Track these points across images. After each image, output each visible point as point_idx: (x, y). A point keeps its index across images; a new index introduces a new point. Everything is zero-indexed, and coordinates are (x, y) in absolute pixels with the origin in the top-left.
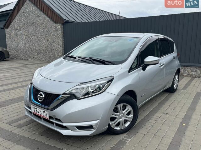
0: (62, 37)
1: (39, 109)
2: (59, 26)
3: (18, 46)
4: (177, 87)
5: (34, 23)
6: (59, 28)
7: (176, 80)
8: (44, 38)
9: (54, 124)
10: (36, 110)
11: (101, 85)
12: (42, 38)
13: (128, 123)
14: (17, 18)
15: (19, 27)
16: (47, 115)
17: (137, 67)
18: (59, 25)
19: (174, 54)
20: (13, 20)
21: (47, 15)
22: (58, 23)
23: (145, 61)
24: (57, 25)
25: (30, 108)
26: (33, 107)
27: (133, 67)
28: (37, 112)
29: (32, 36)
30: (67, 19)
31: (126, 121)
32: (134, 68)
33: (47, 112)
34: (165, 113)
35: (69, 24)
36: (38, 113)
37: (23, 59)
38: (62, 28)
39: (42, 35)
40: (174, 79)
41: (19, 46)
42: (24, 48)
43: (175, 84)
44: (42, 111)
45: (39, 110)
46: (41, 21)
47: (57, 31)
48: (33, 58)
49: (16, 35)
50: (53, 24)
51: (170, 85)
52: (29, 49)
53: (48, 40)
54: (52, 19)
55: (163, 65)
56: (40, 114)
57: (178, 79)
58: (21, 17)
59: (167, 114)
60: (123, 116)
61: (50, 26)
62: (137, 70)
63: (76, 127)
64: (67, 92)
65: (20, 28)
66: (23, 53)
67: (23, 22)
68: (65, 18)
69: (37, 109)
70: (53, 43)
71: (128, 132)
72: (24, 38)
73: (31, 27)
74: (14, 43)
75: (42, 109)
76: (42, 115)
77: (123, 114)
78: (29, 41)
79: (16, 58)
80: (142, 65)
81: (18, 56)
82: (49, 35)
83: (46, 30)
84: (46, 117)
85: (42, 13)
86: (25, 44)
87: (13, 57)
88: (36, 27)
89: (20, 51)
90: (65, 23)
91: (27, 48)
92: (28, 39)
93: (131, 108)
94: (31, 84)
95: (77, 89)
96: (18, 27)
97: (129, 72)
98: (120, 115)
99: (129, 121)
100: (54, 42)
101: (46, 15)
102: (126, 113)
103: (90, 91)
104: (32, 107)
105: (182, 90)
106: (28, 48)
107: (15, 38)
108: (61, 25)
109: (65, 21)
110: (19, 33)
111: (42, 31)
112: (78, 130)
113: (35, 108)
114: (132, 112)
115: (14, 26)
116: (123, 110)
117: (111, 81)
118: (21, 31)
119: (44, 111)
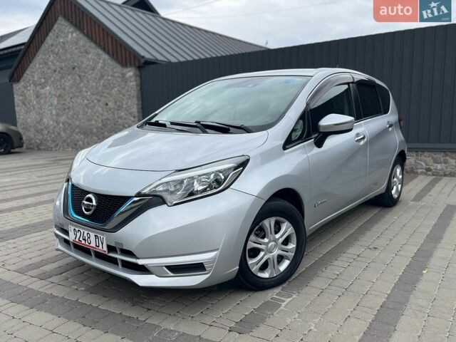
0: (138, 97)
1: (86, 232)
2: (130, 73)
3: (41, 120)
4: (400, 194)
5: (76, 69)
6: (131, 77)
7: (398, 178)
8: (99, 101)
9: (118, 265)
10: (79, 234)
11: (221, 175)
12: (93, 101)
13: (286, 264)
14: (39, 58)
15: (44, 78)
16: (102, 244)
17: (302, 139)
18: (129, 69)
19: (391, 116)
20: (30, 62)
21: (104, 49)
22: (129, 64)
23: (320, 126)
24: (125, 70)
25: (66, 232)
26: (73, 228)
27: (294, 137)
28: (81, 239)
29: (71, 98)
30: (147, 56)
31: (280, 259)
32: (295, 141)
33: (102, 237)
34: (371, 247)
35: (152, 66)
36: (83, 242)
37: (54, 149)
38: (136, 76)
39: (94, 95)
40: (392, 175)
41: (45, 120)
42: (55, 124)
43: (395, 188)
44: (92, 235)
45: (85, 235)
46: (91, 63)
47: (126, 82)
48: (76, 145)
49: (37, 97)
50: (118, 68)
51: (382, 189)
52: (67, 126)
53: (107, 104)
54: (115, 57)
55: (363, 138)
56: (87, 244)
57: (401, 177)
58: (48, 56)
59: (376, 248)
60: (276, 246)
61: (111, 73)
62: (302, 144)
63: (167, 267)
64: (146, 191)
65: (46, 81)
66: (53, 135)
67: (53, 68)
68: (143, 53)
69: (82, 231)
70: (116, 110)
71: (284, 285)
72: (55, 102)
73: (69, 77)
74: (33, 115)
75: (92, 232)
76: (93, 244)
77: (276, 240)
78: (65, 109)
79: (37, 148)
80: (313, 136)
81: (41, 143)
82: (108, 94)
83: (102, 82)
84: (101, 247)
85: (93, 45)
86: (57, 115)
87: (32, 146)
88: (80, 76)
89: (46, 132)
90: (144, 66)
91: (61, 125)
92: (64, 104)
93: (292, 227)
94: (68, 181)
95: (167, 183)
96: (40, 78)
97: (285, 148)
98: (270, 245)
99: (289, 260)
100: (120, 108)
101: (101, 49)
102: (281, 240)
103: (196, 190)
104: (71, 229)
105: (412, 202)
106: (63, 124)
107: (35, 103)
108: (134, 68)
109: (142, 61)
110: (43, 91)
111: (94, 84)
112: (172, 274)
113: (77, 229)
114: (294, 238)
115: (33, 77)
116: (276, 233)
117: (244, 164)
118: (48, 88)
119: (96, 236)
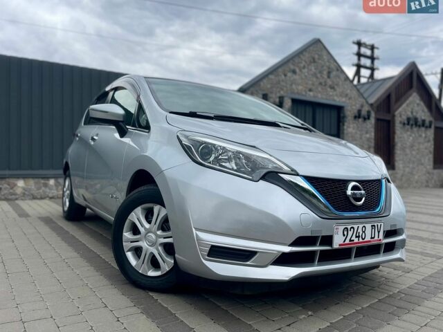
1: (361, 226)
10: (350, 233)
16: (379, 232)
28: (354, 238)
33: (379, 224)
36: (356, 240)
44: (368, 227)
45: (360, 230)
56: (361, 240)
69: (356, 227)
76: (368, 238)
84: (376, 238)
113: (349, 227)
119: (372, 226)
